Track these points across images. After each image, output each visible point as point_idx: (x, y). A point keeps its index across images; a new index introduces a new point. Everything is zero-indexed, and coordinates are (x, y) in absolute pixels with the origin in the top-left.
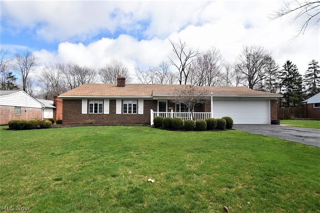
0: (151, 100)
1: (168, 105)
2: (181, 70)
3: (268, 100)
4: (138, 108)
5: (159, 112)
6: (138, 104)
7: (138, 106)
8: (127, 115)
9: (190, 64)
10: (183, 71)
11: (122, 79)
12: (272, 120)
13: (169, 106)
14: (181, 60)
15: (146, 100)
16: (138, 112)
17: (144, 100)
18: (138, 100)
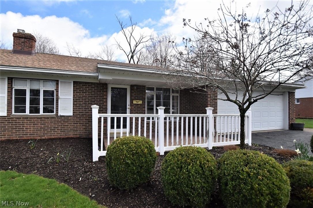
0: (92, 83)
1: (131, 96)
2: (130, 57)
3: (284, 92)
4: (57, 101)
5: (111, 113)
6: (57, 92)
7: (57, 95)
8: (26, 118)
9: (140, 51)
10: (132, 59)
11: (25, 38)
12: (290, 123)
13: (133, 98)
14: (130, 45)
15: (80, 83)
16: (57, 110)
17: (74, 82)
18: (58, 81)
